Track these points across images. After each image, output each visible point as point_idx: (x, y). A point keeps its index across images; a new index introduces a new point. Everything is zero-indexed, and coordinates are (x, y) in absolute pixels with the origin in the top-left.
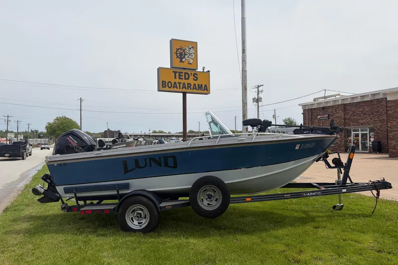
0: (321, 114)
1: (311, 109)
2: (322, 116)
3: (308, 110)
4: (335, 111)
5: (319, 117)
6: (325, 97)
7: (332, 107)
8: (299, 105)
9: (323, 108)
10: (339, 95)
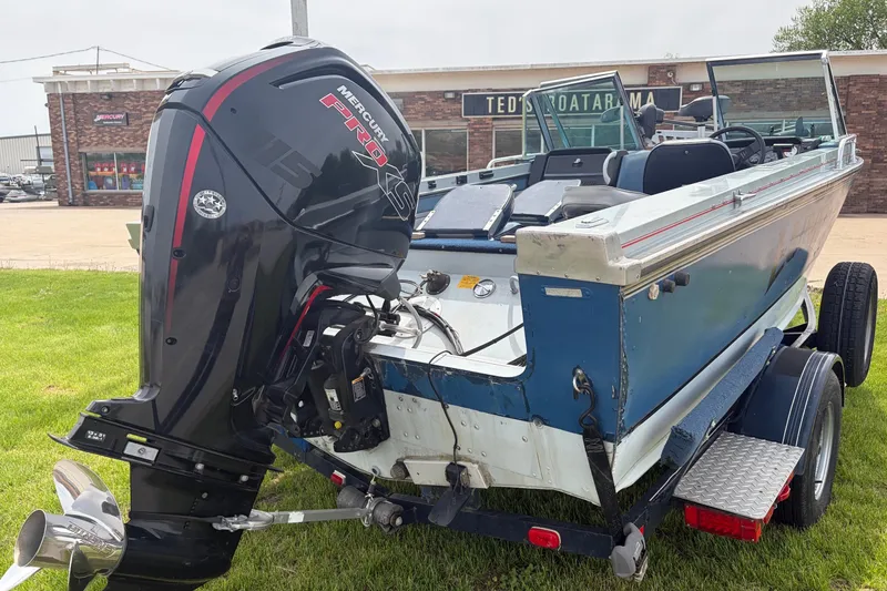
0: (104, 110)
1: (73, 94)
2: (108, 117)
3: (65, 96)
4: (146, 107)
5: (99, 118)
6: (98, 67)
7: (136, 95)
8: (37, 80)
9: (110, 96)
10: (125, 66)
